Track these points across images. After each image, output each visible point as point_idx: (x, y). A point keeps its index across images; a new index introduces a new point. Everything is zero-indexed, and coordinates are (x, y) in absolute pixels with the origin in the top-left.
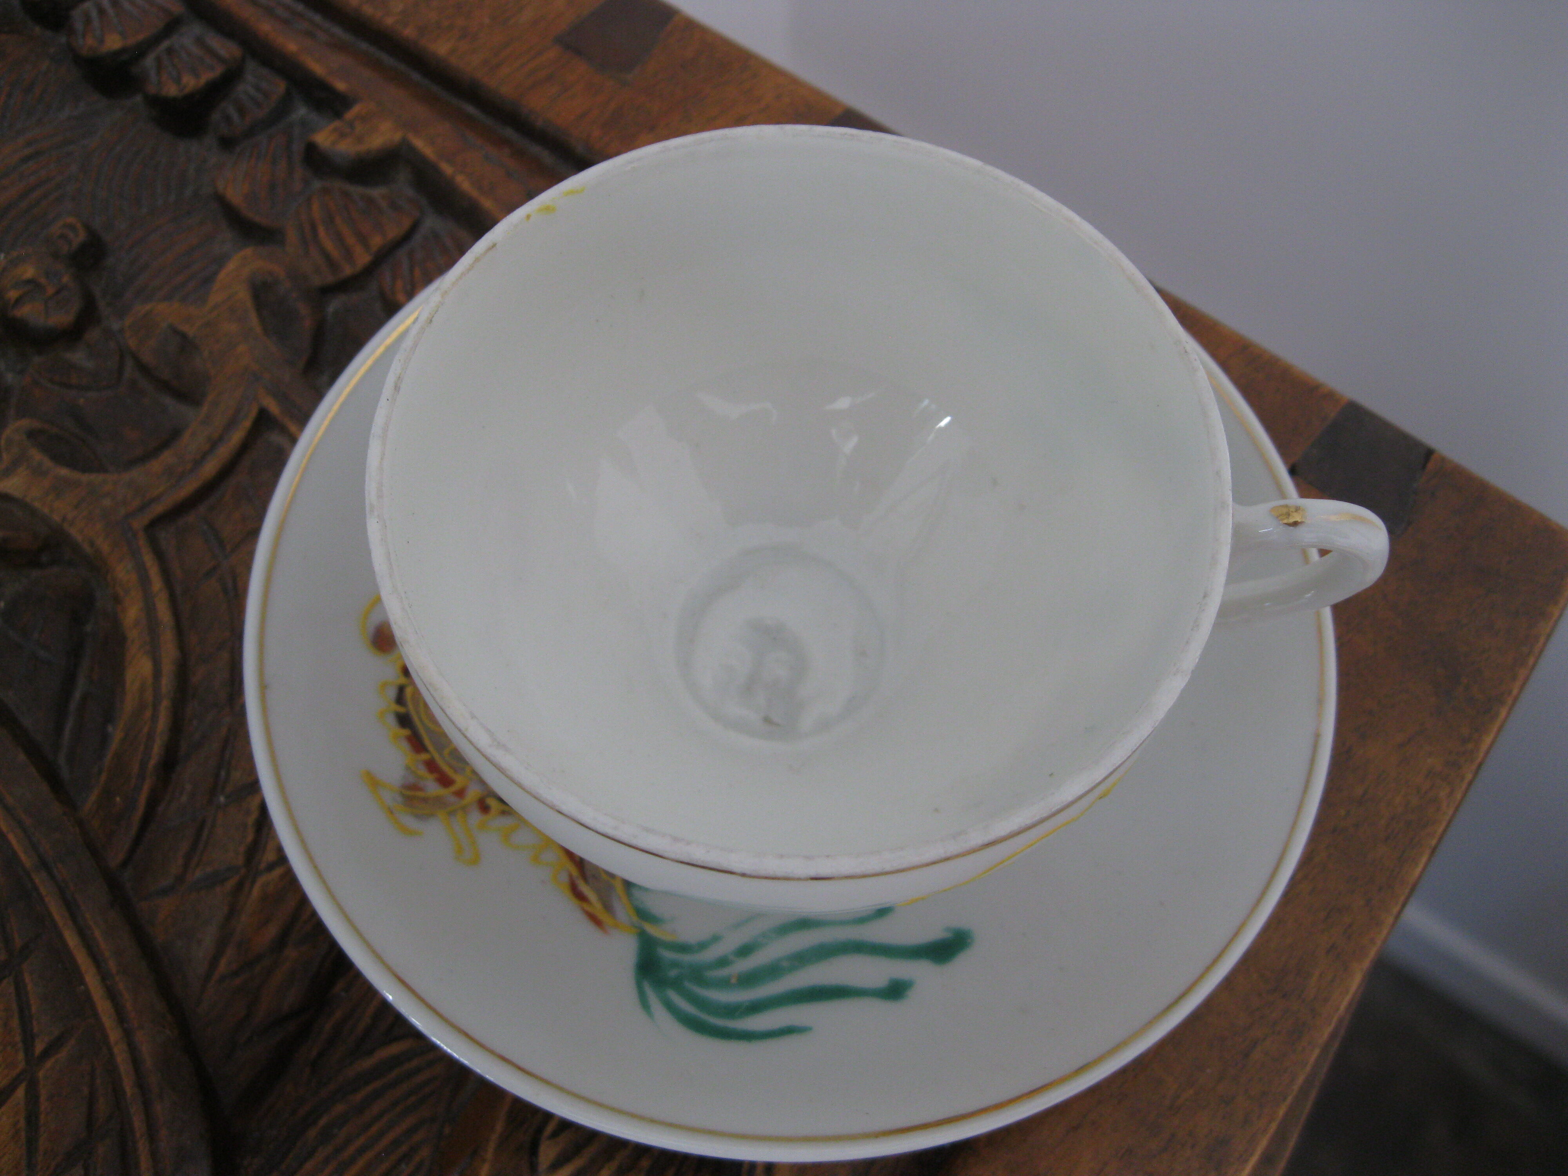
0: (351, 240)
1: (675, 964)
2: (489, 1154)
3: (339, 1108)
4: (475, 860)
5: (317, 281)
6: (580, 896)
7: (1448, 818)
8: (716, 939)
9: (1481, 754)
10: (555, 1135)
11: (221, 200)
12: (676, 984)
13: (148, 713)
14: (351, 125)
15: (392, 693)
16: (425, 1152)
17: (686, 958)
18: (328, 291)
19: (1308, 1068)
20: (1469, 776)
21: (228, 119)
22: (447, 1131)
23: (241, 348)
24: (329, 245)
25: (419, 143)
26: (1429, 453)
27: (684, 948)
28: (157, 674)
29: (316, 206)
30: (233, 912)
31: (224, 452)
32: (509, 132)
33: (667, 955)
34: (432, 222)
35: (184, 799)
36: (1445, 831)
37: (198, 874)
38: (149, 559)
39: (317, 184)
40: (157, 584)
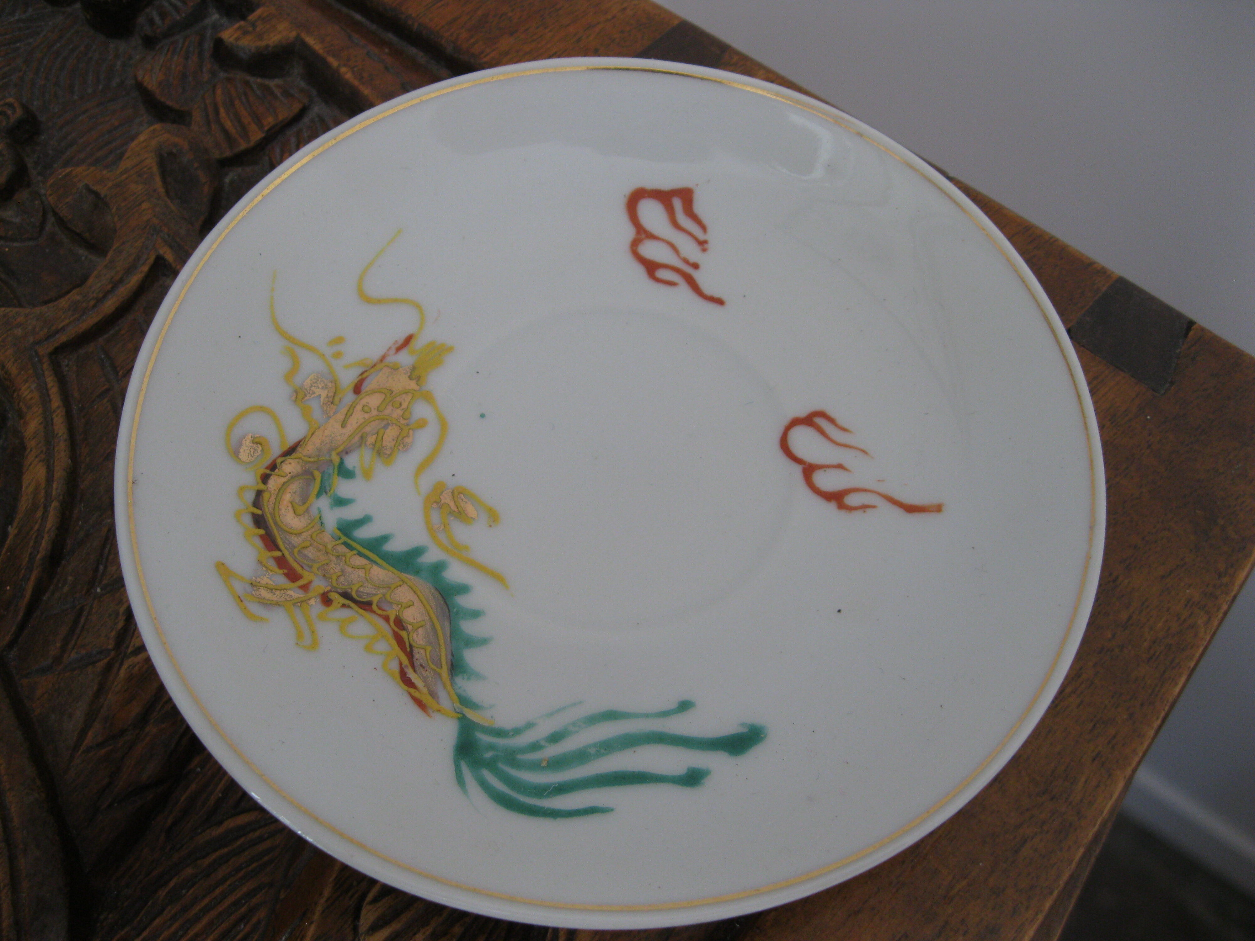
0: (247, 119)
1: (491, 747)
2: (316, 916)
3: (189, 871)
4: (314, 645)
5: (216, 154)
6: (408, 682)
7: (1205, 644)
8: (530, 725)
9: (1236, 588)
10: (375, 900)
11: (140, 87)
12: (491, 765)
13: (39, 514)
14: (254, 25)
15: (250, 497)
16: (262, 914)
17: (501, 742)
18: (226, 163)
19: (1074, 865)
20: (1225, 607)
21: (151, 22)
22: (282, 896)
23: (145, 205)
24: (228, 124)
25: (310, 41)
26: (1191, 324)
27: (500, 733)
28: (50, 479)
29: (219, 91)
30: (101, 690)
31: (124, 291)
32: (390, 36)
33: (484, 738)
34: (319, 109)
35: (66, 589)
36: (1202, 655)
37: (73, 655)
38: (51, 381)
39: (222, 75)
40: (56, 402)
